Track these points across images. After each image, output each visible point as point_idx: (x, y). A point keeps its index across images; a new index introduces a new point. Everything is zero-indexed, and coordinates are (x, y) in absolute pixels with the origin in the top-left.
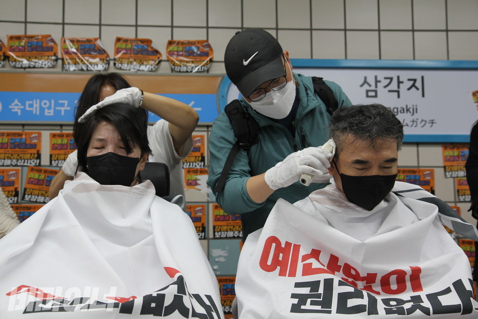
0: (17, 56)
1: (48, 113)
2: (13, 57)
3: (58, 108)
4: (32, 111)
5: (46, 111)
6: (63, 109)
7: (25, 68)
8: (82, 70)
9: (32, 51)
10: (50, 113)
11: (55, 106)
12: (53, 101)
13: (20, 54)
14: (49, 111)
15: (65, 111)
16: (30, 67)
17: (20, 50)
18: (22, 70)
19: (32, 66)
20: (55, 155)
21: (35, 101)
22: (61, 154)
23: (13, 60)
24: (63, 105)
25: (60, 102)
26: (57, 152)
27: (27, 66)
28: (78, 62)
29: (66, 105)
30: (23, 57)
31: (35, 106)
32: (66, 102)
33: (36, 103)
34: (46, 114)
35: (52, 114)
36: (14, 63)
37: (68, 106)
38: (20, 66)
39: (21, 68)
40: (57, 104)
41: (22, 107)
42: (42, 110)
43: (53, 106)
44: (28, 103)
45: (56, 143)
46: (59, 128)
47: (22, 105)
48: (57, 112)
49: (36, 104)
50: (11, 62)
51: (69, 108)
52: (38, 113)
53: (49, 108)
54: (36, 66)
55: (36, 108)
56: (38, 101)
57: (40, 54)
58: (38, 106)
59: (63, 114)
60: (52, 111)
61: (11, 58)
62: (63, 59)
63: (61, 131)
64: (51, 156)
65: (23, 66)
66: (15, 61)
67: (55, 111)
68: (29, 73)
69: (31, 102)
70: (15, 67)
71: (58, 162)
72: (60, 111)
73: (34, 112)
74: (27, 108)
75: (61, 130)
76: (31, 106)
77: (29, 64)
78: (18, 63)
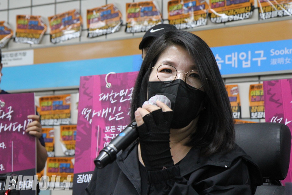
0: (217, 12)
1: (246, 65)
2: (214, 14)
3: (254, 59)
4: (231, 65)
5: (244, 63)
6: (259, 60)
7: (225, 23)
8: (278, 16)
9: (231, 4)
10: (247, 65)
11: (252, 57)
12: (250, 52)
13: (220, 9)
14: (246, 63)
15: (261, 61)
16: (229, 21)
17: (220, 6)
18: (223, 25)
19: (230, 20)
20: (255, 106)
21: (233, 54)
22: (260, 106)
23: (215, 16)
24: (259, 56)
25: (257, 52)
26: (256, 104)
27: (226, 20)
28: (274, 9)
29: (262, 55)
30: (223, 12)
31: (233, 59)
32: (262, 52)
33: (235, 56)
34: (244, 66)
35: (249, 66)
36: (215, 19)
37: (264, 56)
38: (220, 21)
39: (222, 22)
40: (254, 55)
41: (222, 61)
42: (240, 62)
43: (250, 58)
44: (227, 57)
45: (254, 94)
46: (257, 79)
47: (222, 60)
48: (254, 63)
49: (235, 58)
50: (212, 19)
51: (265, 58)
52: (236, 66)
53: (246, 60)
54: (235, 19)
55: (235, 61)
56: (236, 54)
57: (238, 6)
58: (236, 58)
59: (259, 64)
60: (249, 63)
61: (213, 14)
62: (259, 8)
63: (259, 83)
64: (251, 108)
65: (223, 21)
66: (216, 17)
67: (252, 62)
68: (228, 27)
69: (230, 56)
70: (216, 23)
71: (258, 114)
72: (257, 62)
73: (233, 66)
74: (227, 62)
75: (259, 81)
76: (230, 59)
77: (228, 18)
78: (218, 18)
